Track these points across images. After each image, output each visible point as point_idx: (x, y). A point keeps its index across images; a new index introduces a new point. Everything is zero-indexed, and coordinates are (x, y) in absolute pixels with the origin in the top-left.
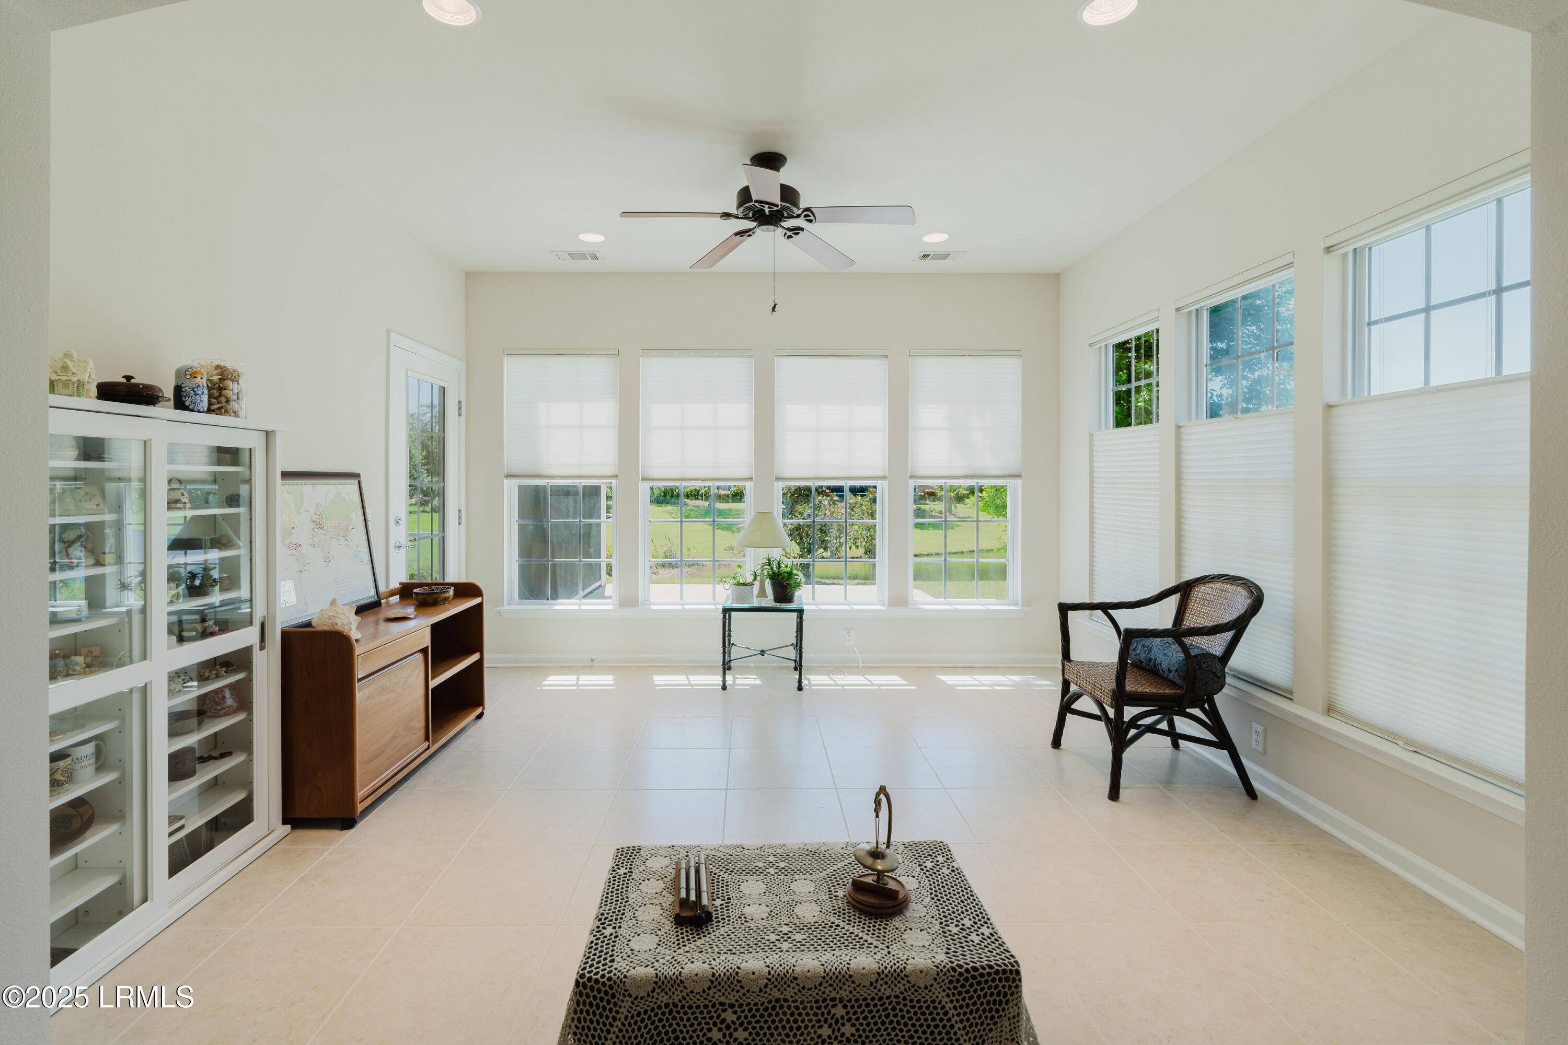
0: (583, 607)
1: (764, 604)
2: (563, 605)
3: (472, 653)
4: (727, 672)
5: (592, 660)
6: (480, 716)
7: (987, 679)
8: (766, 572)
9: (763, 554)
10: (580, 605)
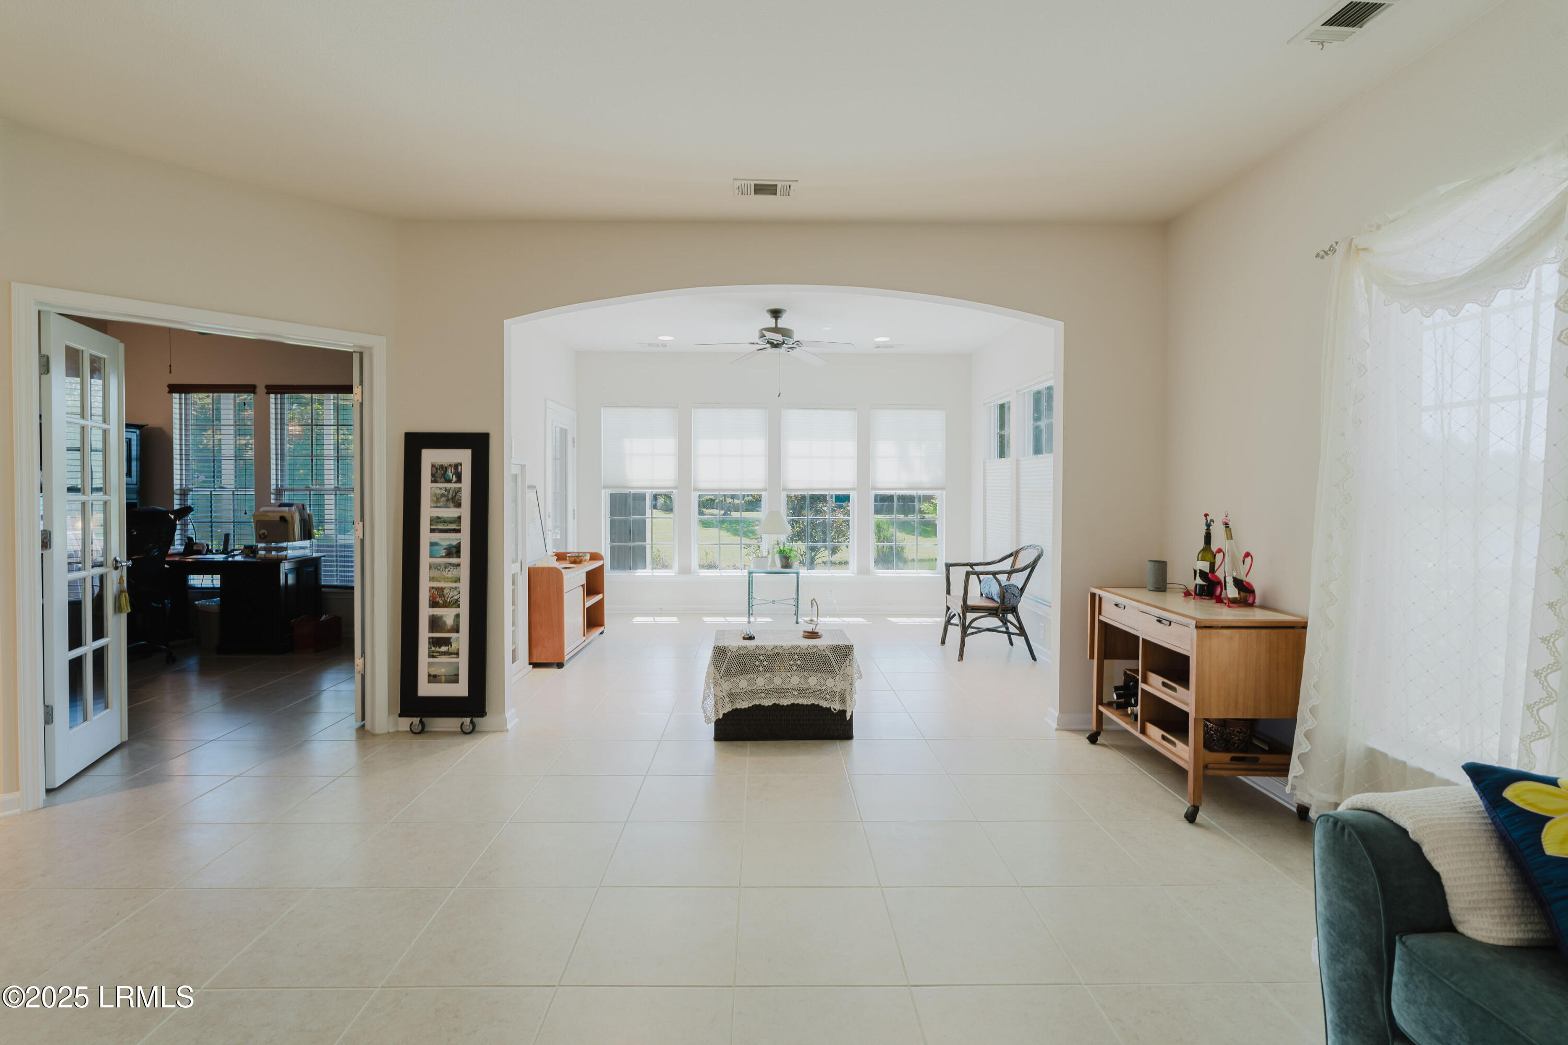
0: (655, 574)
1: (774, 570)
2: (640, 573)
3: (598, 593)
4: (751, 616)
5: (661, 609)
6: (602, 633)
7: (917, 620)
8: (775, 550)
9: (774, 537)
10: (652, 573)
